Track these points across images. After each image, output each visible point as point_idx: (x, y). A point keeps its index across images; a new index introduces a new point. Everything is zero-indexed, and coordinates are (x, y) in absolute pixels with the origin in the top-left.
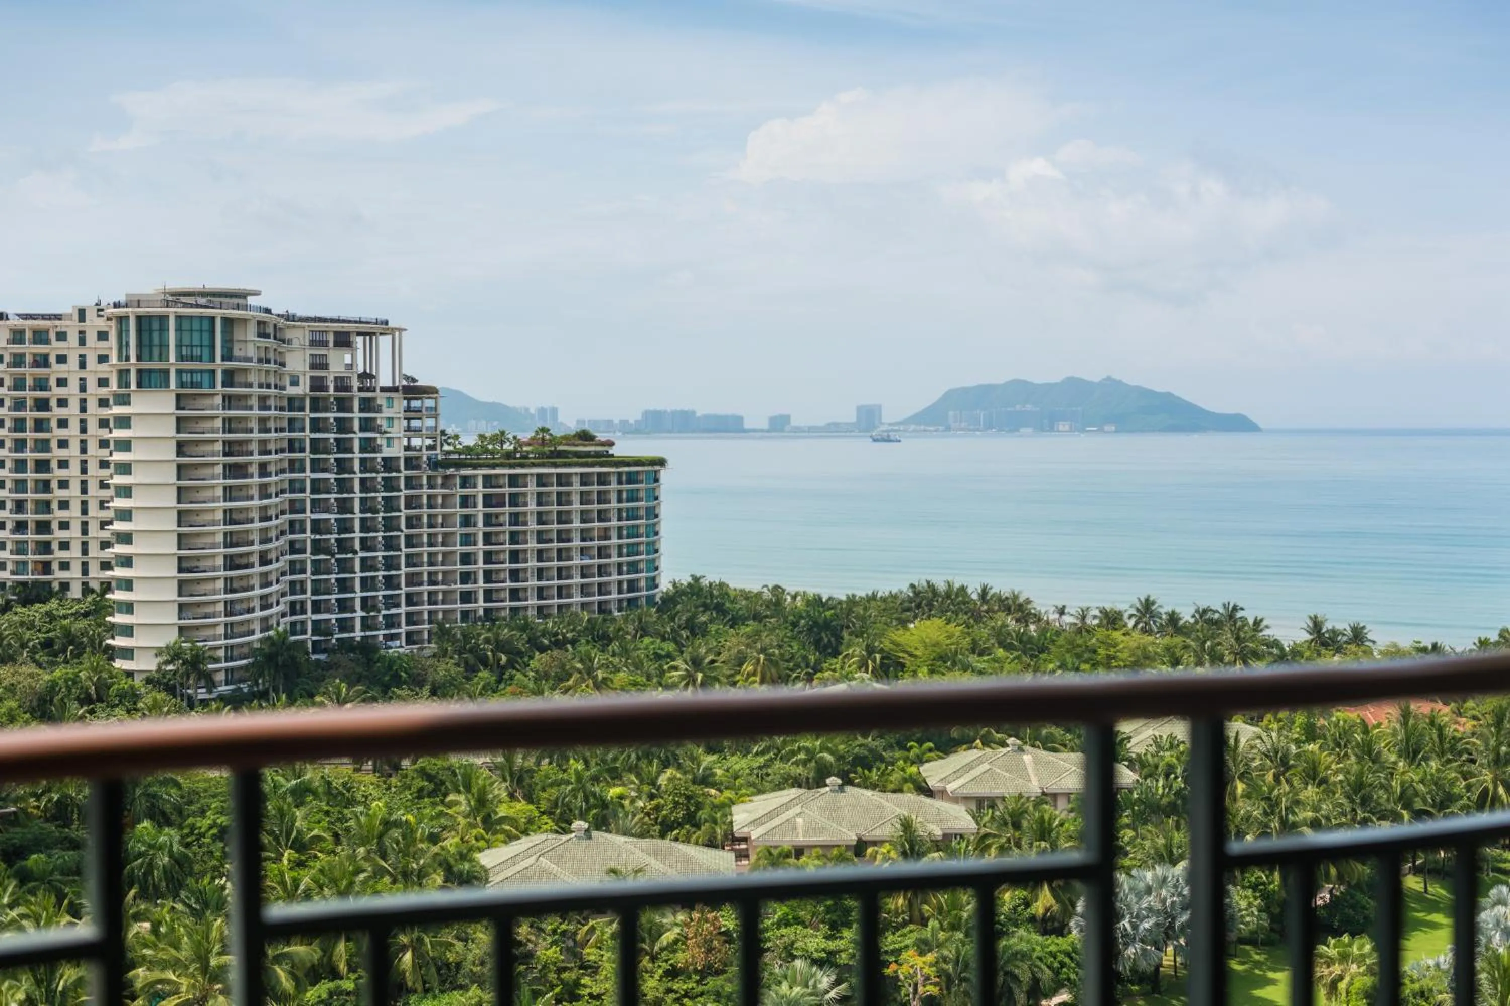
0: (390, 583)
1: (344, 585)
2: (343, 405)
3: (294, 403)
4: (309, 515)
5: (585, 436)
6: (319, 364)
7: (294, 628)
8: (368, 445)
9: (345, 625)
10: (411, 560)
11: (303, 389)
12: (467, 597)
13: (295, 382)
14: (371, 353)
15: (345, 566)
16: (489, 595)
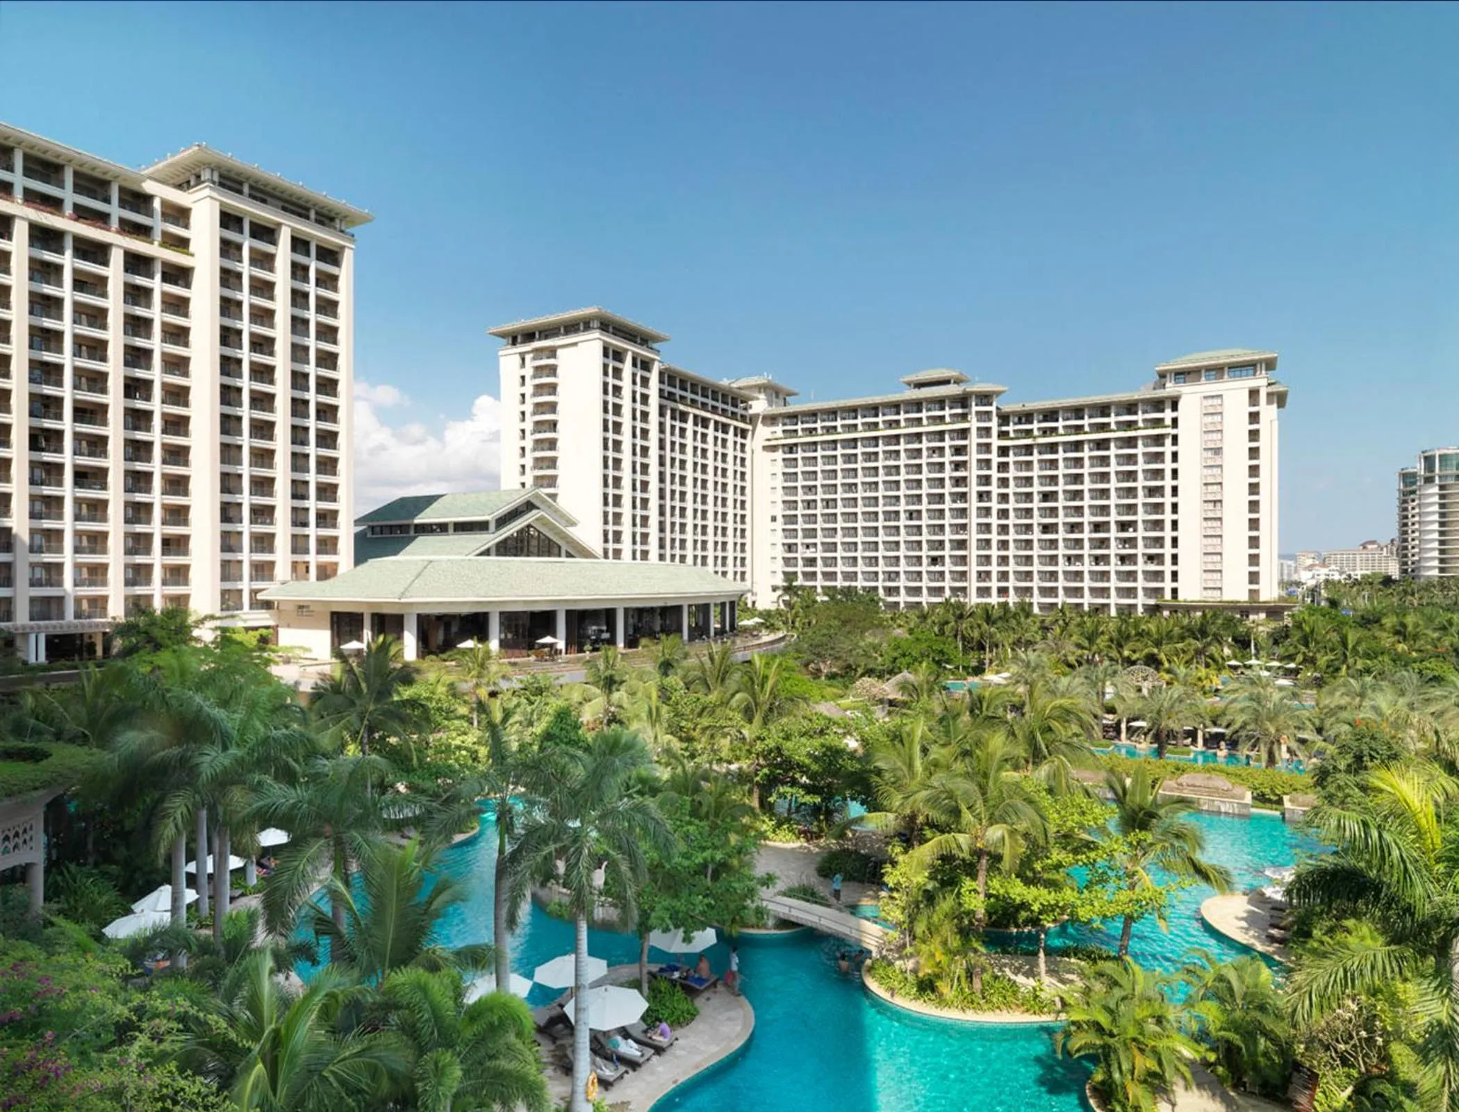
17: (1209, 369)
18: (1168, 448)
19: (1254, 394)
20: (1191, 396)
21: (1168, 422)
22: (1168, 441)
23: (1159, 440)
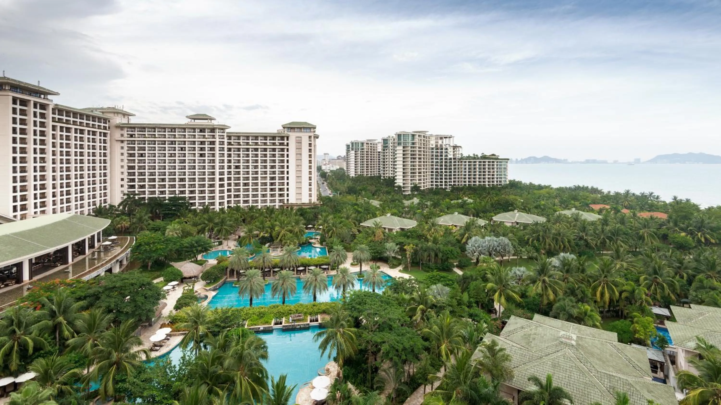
0: (450, 179)
1: (441, 179)
2: (442, 149)
3: (433, 149)
4: (435, 167)
5: (493, 155)
6: (437, 142)
7: (432, 185)
8: (447, 156)
9: (441, 185)
10: (454, 175)
11: (434, 146)
12: (465, 182)
13: (432, 145)
14: (450, 141)
15: (441, 175)
16: (469, 182)
17: (297, 128)
18: (285, 153)
19: (310, 137)
20: (293, 136)
21: (286, 144)
22: (286, 150)
23: (283, 150)
